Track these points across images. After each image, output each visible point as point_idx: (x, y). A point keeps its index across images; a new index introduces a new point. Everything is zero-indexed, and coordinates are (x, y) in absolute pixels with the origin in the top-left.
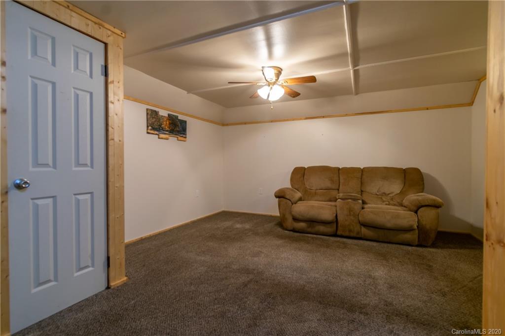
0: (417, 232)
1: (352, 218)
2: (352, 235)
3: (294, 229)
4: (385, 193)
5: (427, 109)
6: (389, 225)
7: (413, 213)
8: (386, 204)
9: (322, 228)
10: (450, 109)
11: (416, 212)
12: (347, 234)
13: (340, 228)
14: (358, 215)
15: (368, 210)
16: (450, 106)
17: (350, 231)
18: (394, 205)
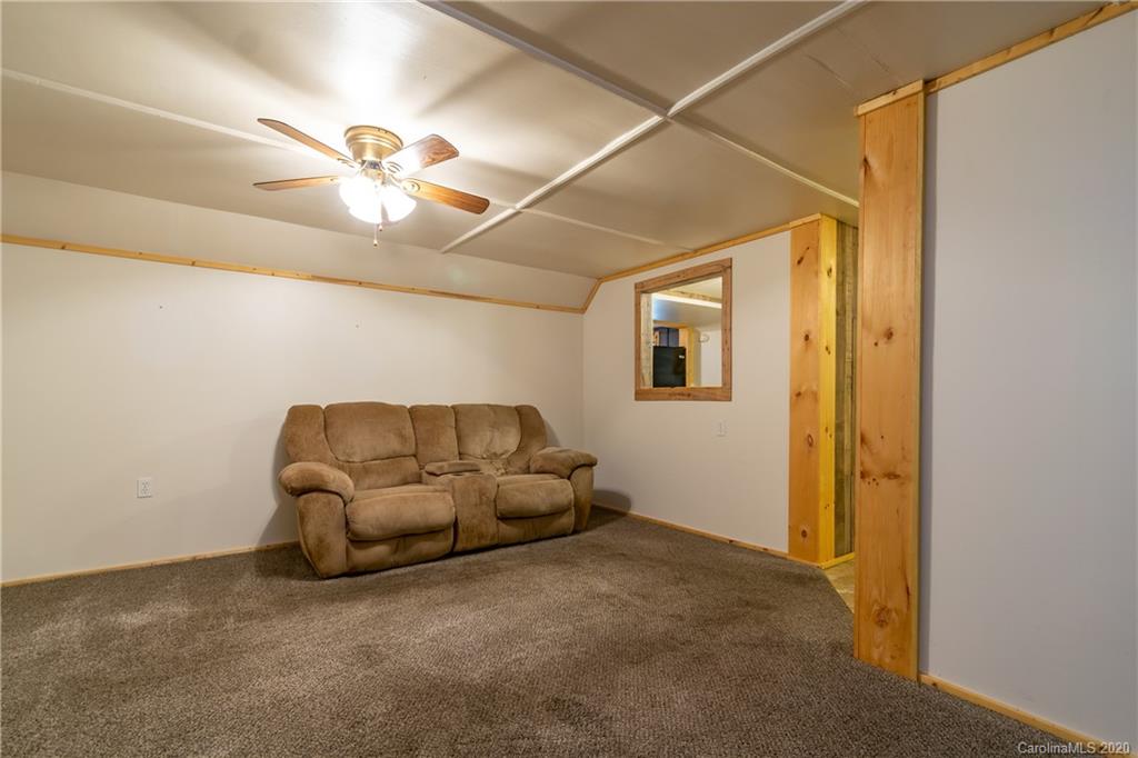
0: (573, 511)
1: (484, 508)
2: (485, 543)
3: (354, 568)
4: (495, 454)
5: (538, 307)
6: (543, 508)
7: (566, 481)
8: (502, 474)
9: (426, 546)
10: (563, 313)
11: (569, 478)
12: (475, 544)
13: (461, 535)
14: (495, 501)
15: (509, 486)
16: (562, 309)
17: (481, 536)
18: (516, 473)
